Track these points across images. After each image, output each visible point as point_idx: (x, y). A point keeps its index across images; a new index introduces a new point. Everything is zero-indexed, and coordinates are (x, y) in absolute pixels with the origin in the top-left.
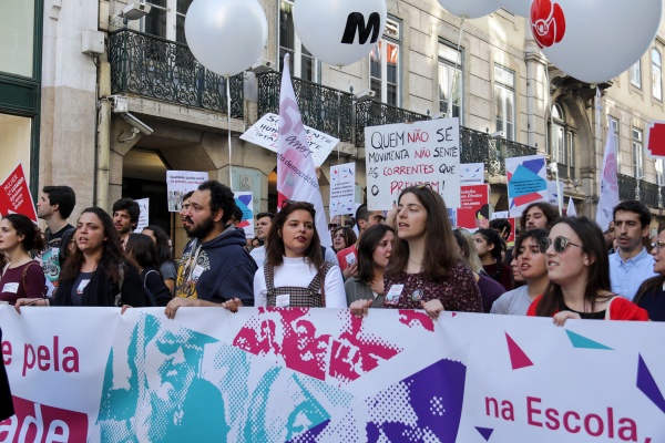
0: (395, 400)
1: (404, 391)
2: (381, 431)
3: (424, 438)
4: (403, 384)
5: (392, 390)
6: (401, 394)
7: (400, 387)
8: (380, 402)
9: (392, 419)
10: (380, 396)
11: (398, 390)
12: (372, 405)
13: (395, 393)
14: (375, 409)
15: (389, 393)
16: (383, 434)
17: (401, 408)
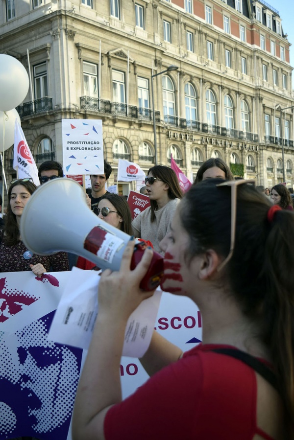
0: (35, 332)
1: (41, 325)
2: (28, 352)
3: (63, 353)
4: (41, 321)
5: (33, 325)
6: (39, 328)
7: (39, 323)
8: (26, 334)
9: (34, 344)
10: (25, 329)
11: (37, 325)
12: (20, 336)
13: (35, 328)
14: (22, 338)
15: (31, 328)
16: (30, 355)
17: (40, 337)
